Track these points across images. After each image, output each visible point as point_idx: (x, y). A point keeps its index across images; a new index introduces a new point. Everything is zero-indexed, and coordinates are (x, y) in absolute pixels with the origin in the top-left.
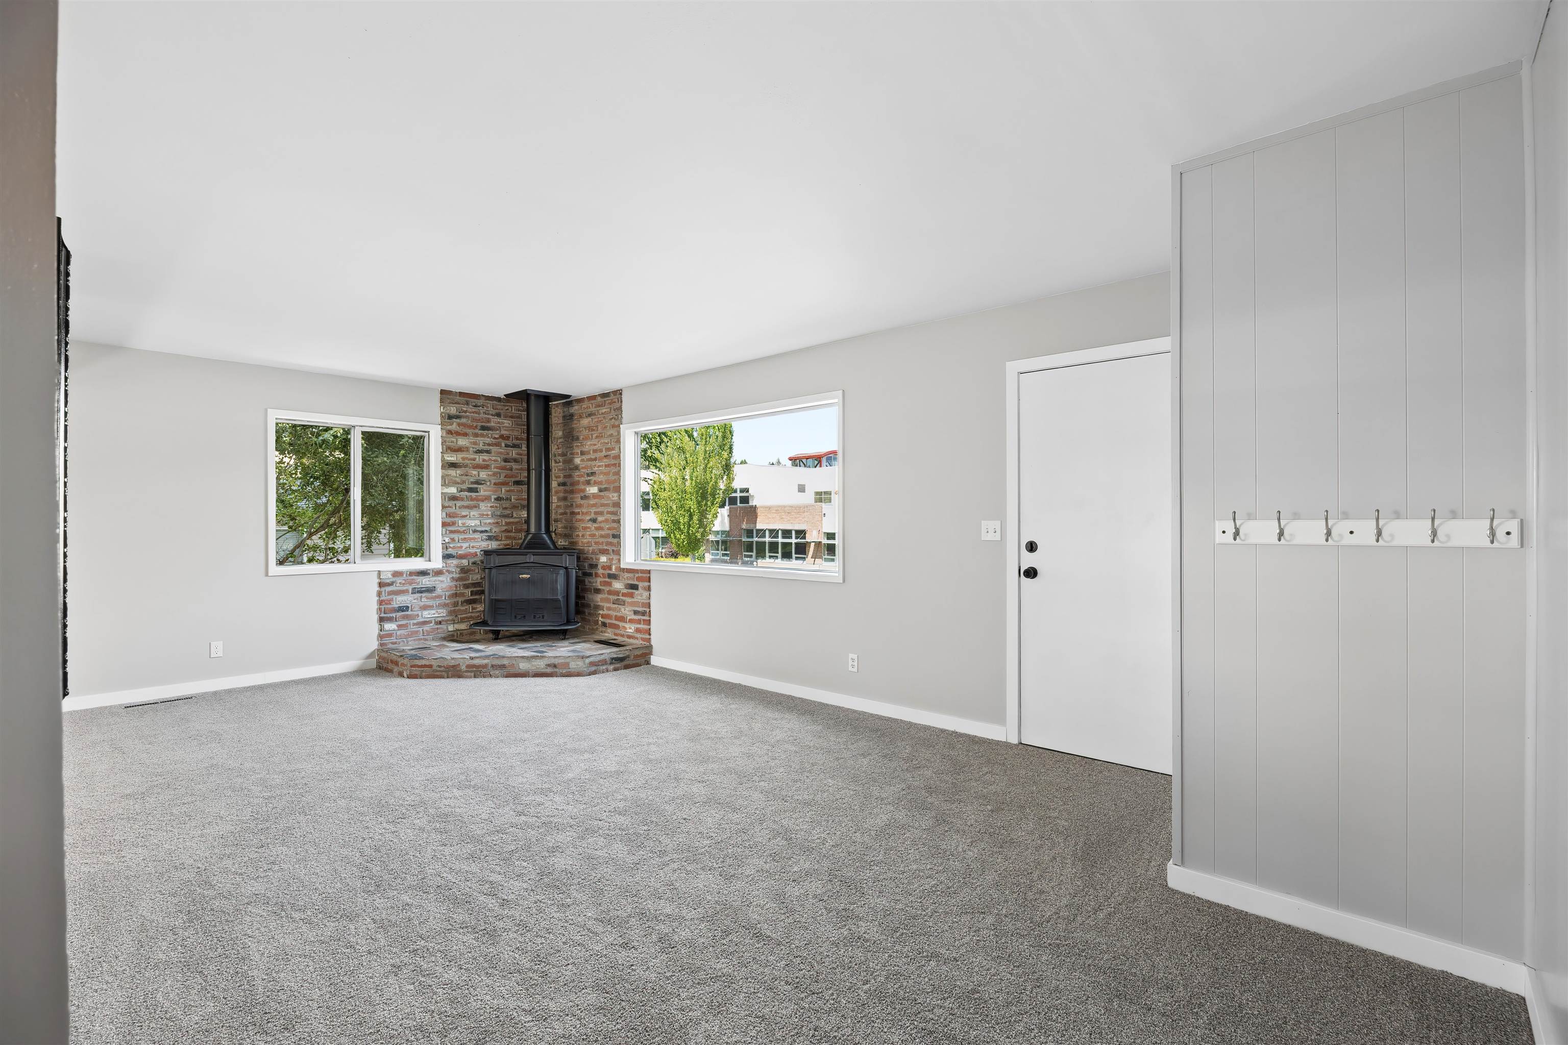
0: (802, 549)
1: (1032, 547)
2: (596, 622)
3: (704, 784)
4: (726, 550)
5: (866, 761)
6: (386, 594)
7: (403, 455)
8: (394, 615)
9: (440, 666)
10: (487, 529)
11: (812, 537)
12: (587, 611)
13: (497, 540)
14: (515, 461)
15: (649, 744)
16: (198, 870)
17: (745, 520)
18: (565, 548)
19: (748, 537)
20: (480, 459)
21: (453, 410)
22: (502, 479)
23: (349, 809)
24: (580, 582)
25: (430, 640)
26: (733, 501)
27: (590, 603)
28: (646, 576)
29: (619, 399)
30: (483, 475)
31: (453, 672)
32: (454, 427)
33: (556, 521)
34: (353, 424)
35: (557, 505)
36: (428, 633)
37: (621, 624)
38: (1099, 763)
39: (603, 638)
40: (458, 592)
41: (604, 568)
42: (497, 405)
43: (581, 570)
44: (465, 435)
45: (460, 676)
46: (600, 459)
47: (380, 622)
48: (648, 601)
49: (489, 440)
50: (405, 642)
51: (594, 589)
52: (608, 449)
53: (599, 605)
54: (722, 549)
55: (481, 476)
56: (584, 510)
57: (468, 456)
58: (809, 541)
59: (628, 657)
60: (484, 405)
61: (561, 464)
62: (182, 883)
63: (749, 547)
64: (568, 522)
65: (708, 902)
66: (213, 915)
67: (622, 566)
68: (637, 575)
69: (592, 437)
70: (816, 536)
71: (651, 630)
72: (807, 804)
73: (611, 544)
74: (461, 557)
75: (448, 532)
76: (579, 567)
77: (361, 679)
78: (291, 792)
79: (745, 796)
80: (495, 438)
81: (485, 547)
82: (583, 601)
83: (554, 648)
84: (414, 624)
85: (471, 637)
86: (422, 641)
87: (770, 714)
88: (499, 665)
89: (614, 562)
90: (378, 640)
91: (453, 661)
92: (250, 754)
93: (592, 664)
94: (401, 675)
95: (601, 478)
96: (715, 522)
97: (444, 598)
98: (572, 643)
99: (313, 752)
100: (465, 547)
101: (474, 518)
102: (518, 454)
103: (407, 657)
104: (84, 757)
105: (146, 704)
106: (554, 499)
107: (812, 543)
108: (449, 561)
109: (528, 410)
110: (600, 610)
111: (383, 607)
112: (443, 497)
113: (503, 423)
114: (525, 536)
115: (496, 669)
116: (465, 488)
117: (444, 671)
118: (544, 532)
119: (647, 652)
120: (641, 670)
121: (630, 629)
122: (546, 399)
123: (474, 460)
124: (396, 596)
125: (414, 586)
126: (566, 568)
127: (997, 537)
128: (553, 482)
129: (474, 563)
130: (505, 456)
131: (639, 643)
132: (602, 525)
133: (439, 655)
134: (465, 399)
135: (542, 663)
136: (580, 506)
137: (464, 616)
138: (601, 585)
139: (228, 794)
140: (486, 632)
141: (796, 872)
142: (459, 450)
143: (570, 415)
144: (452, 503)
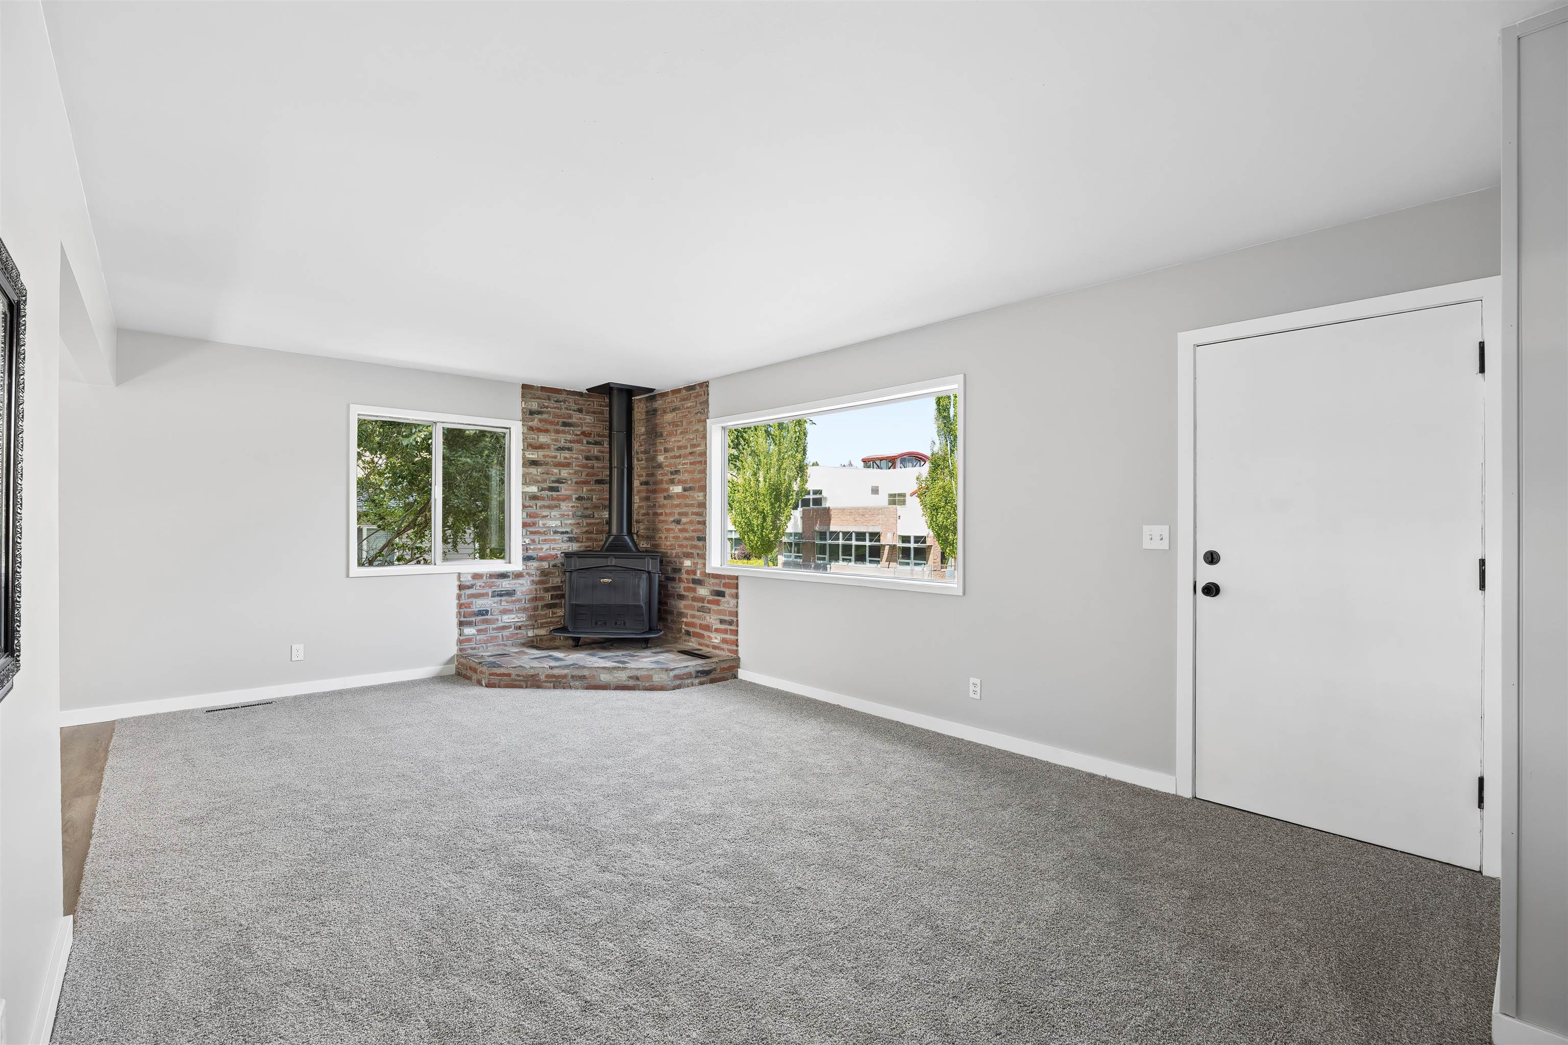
0: (876, 552)
1: (1212, 558)
2: (680, 630)
3: (817, 839)
4: (798, 552)
5: (1006, 814)
6: (466, 597)
7: (486, 455)
8: (473, 619)
9: (518, 675)
10: (568, 530)
11: (887, 540)
12: (670, 618)
13: (578, 541)
14: (597, 458)
15: (746, 779)
16: (240, 928)
17: (818, 522)
18: (647, 551)
19: (821, 539)
20: (562, 456)
21: (534, 405)
22: (584, 477)
23: (413, 852)
24: (662, 586)
25: (510, 646)
26: (806, 503)
27: (673, 610)
28: (734, 583)
29: (706, 392)
30: (565, 473)
31: (532, 682)
32: (535, 423)
33: (638, 522)
34: (435, 420)
35: (639, 505)
36: (508, 638)
37: (706, 633)
38: (1309, 831)
39: (687, 648)
40: (538, 596)
41: (688, 572)
42: (578, 400)
43: (664, 574)
44: (547, 431)
45: (539, 687)
46: (685, 456)
47: (460, 626)
48: (735, 610)
49: (570, 436)
50: (485, 647)
51: (677, 595)
52: (694, 446)
53: (682, 613)
54: (795, 551)
55: (562, 474)
56: (668, 511)
57: (548, 453)
58: (883, 543)
59: (715, 669)
60: (565, 401)
61: (644, 462)
62: (219, 946)
63: (822, 549)
64: (651, 522)
65: (846, 1026)
66: (245, 998)
67: (707, 571)
68: (723, 581)
69: (676, 433)
70: (891, 538)
71: (739, 641)
72: (948, 874)
73: (695, 547)
74: (541, 559)
75: (528, 532)
76: (663, 571)
77: (440, 687)
78: (355, 824)
79: (868, 858)
80: (577, 435)
81: (566, 549)
82: (665, 608)
83: (635, 658)
84: (494, 629)
85: (551, 643)
86: (501, 647)
87: (878, 745)
88: (579, 676)
89: (699, 566)
90: (457, 645)
91: (532, 671)
92: (318, 773)
93: (677, 677)
94: (479, 683)
95: (686, 476)
96: (788, 524)
97: (523, 602)
98: (654, 653)
99: (382, 773)
100: (545, 549)
101: (555, 519)
102: (599, 452)
103: (486, 665)
104: (155, 770)
105: (227, 709)
106: (636, 499)
107: (886, 546)
108: (530, 563)
109: (610, 405)
110: (684, 617)
111: (462, 610)
112: (524, 497)
113: (585, 419)
114: (606, 538)
115: (576, 680)
116: (546, 487)
117: (523, 681)
118: (626, 534)
119: (734, 664)
120: (728, 685)
121: (716, 639)
122: (629, 392)
123: (555, 457)
124: (476, 600)
125: (494, 589)
126: (649, 572)
127: (1165, 545)
128: (635, 481)
129: (554, 566)
130: (587, 454)
131: (725, 654)
132: (687, 527)
133: (517, 663)
134: (547, 394)
135: (624, 675)
136: (664, 506)
137: (544, 621)
138: (685, 591)
139: (289, 824)
140: (567, 638)
141: (954, 982)
142: (540, 447)
143: (653, 411)
144: (532, 503)
